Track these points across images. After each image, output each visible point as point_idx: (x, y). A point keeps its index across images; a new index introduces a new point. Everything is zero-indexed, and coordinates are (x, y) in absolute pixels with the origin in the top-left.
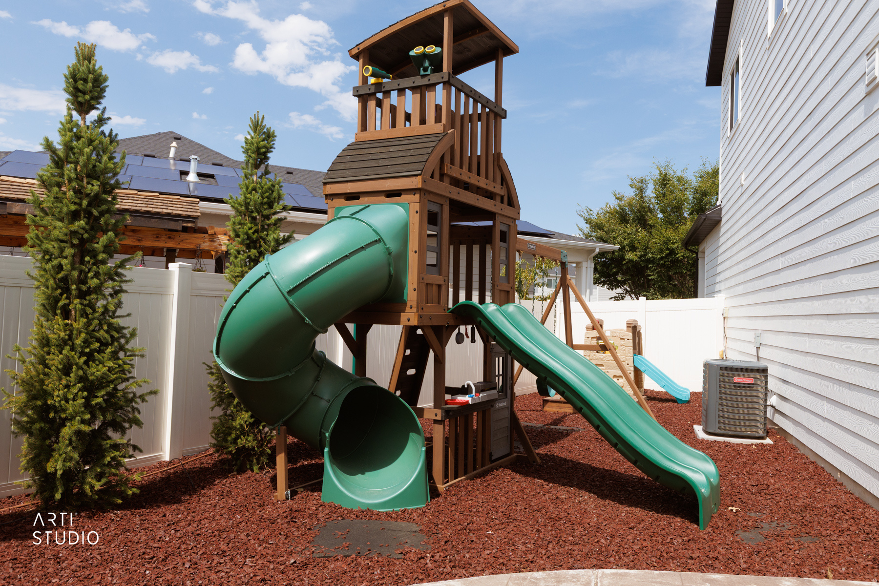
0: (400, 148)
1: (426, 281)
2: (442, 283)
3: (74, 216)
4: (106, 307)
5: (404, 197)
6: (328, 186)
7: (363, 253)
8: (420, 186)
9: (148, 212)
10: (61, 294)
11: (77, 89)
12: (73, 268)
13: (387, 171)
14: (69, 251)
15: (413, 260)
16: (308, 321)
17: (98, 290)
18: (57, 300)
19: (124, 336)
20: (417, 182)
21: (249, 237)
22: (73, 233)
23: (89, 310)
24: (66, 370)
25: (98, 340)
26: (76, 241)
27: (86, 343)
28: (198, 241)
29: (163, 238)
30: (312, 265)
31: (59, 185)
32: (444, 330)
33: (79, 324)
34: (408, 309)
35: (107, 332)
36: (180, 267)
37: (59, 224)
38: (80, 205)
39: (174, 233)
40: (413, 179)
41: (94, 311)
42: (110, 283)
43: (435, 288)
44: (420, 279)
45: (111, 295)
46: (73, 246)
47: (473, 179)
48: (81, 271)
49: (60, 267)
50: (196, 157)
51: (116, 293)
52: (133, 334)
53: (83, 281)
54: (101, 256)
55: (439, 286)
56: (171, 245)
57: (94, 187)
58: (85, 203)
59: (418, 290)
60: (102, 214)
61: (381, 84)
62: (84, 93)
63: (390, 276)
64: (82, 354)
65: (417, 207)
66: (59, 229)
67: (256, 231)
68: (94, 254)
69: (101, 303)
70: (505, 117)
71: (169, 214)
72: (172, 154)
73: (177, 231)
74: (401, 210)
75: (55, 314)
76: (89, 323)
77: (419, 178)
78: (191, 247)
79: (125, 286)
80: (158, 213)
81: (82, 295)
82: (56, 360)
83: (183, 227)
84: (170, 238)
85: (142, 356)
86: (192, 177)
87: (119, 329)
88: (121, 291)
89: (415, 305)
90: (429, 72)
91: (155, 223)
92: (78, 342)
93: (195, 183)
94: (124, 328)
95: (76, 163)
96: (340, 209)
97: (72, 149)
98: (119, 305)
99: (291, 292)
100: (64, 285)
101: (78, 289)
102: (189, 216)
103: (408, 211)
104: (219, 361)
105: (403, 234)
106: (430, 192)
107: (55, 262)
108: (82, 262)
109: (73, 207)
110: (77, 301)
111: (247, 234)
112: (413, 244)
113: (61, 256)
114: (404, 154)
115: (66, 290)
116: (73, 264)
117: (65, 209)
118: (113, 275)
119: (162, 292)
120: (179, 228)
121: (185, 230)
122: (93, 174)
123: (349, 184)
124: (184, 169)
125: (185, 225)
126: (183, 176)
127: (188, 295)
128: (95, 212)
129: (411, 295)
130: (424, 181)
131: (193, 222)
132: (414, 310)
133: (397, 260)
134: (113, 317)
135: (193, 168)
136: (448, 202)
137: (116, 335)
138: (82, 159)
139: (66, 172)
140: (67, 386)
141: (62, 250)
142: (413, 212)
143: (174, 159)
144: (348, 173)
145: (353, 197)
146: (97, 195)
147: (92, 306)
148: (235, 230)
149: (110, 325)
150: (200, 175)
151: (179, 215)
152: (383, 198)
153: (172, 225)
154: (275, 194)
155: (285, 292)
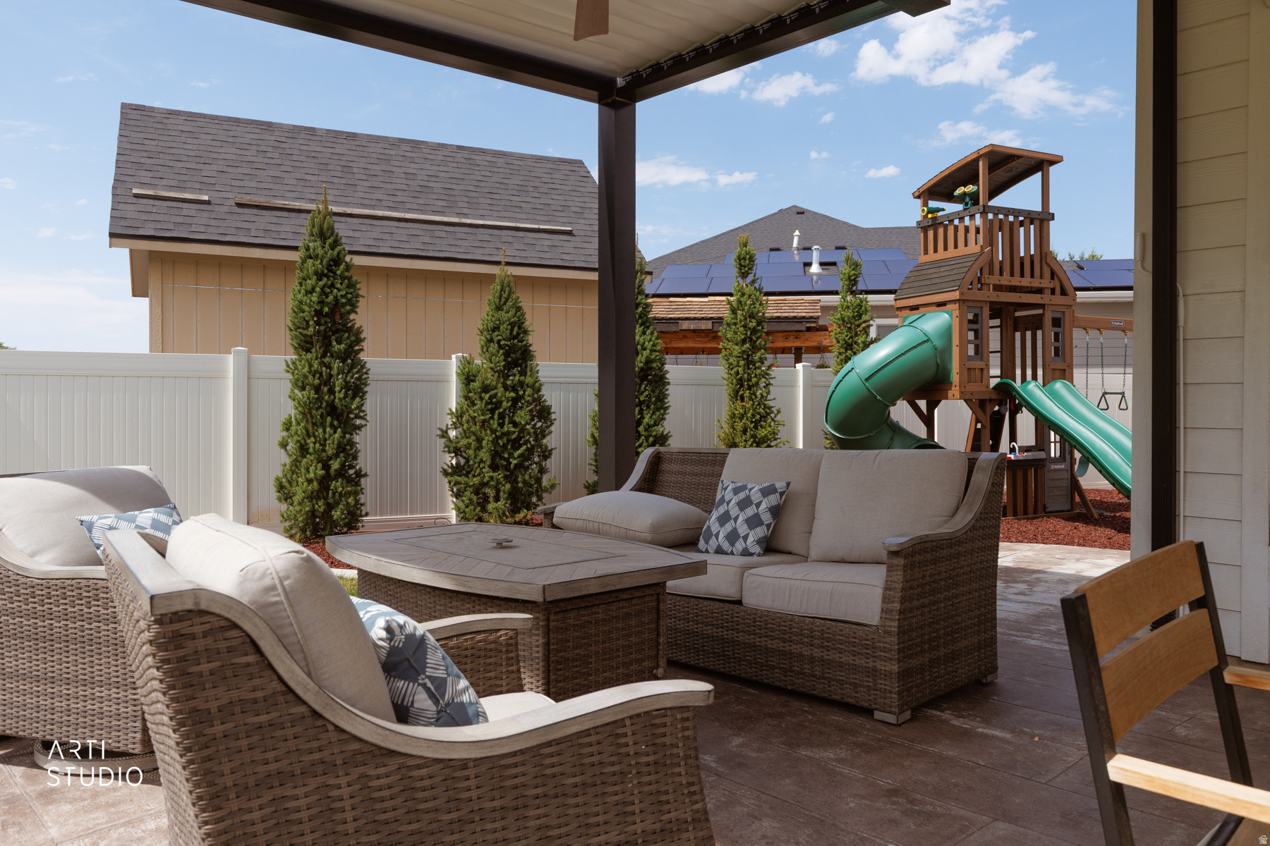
0: (948, 268)
1: (967, 367)
2: (984, 367)
3: (744, 341)
4: (761, 394)
5: (949, 306)
6: (898, 302)
7: (915, 350)
8: (958, 298)
9: (778, 317)
10: (740, 388)
11: (740, 265)
12: (745, 373)
13: (937, 288)
14: (742, 363)
15: (956, 351)
16: (878, 397)
17: (757, 384)
18: (738, 392)
19: (772, 412)
20: (956, 295)
21: (846, 342)
22: (743, 352)
23: (753, 397)
24: (745, 431)
25: (759, 414)
26: (745, 357)
27: (753, 415)
28: (820, 338)
29: (791, 338)
30: (881, 361)
31: (735, 324)
32: (988, 403)
33: (749, 405)
34: (953, 388)
35: (764, 409)
36: (804, 366)
37: (737, 347)
38: (746, 334)
39: (800, 333)
40: (953, 293)
41: (756, 397)
42: (763, 380)
43: (978, 372)
44: (962, 365)
45: (764, 387)
46: (744, 359)
47: (1016, 281)
48: (748, 374)
49: (738, 373)
50: (817, 247)
51: (767, 385)
52: (779, 412)
53: (750, 380)
54: (757, 365)
55: (982, 369)
56: (798, 344)
57: (753, 324)
58: (749, 333)
59: (960, 373)
60: (758, 338)
61: (935, 218)
62: (745, 267)
63: (938, 365)
64: (752, 422)
65: (957, 313)
66: (737, 350)
67: (851, 337)
68: (754, 363)
69: (759, 392)
70: (1053, 219)
71: (795, 317)
72: (795, 245)
73: (802, 331)
74: (946, 316)
75: (737, 400)
76: (753, 404)
77: (958, 292)
78: (814, 344)
79: (771, 381)
80: (786, 318)
81: (749, 388)
82: (739, 426)
83: (807, 327)
84: (797, 338)
85: (784, 425)
86: (815, 268)
87: (770, 408)
88: (770, 384)
89: (958, 385)
90: (969, 206)
91: (784, 327)
92: (749, 415)
93: (818, 275)
94: (772, 407)
95: (743, 310)
96: (906, 318)
97: (740, 302)
98: (768, 393)
99: (867, 380)
100: (740, 382)
101: (748, 384)
102: (811, 317)
103: (951, 316)
104: (827, 426)
105: (947, 333)
106: (968, 301)
107: (735, 370)
108: (749, 368)
109: (743, 337)
110: (748, 391)
111: (844, 340)
112: (956, 340)
113: (738, 366)
114: (949, 273)
115: (742, 385)
116: (744, 370)
117: (739, 338)
118: (765, 375)
119: (792, 385)
120: (804, 329)
121: (809, 329)
122: (752, 316)
123: (912, 299)
124: (807, 261)
125: (808, 325)
126: (806, 268)
127: (810, 386)
128: (754, 338)
129: (955, 377)
130: (961, 294)
131: (815, 322)
132: (958, 388)
133: (942, 354)
134: (766, 400)
135: (815, 257)
136: (988, 304)
137: (768, 411)
138: (746, 308)
139: (739, 317)
140: (745, 441)
141: (739, 363)
142: (954, 317)
143: (798, 249)
144: (911, 291)
145: (914, 308)
146: (754, 328)
147: (754, 394)
148: (836, 338)
149: (765, 405)
150: (822, 264)
151: (803, 317)
152: (934, 308)
153: (797, 327)
154: (863, 308)
155: (863, 379)
